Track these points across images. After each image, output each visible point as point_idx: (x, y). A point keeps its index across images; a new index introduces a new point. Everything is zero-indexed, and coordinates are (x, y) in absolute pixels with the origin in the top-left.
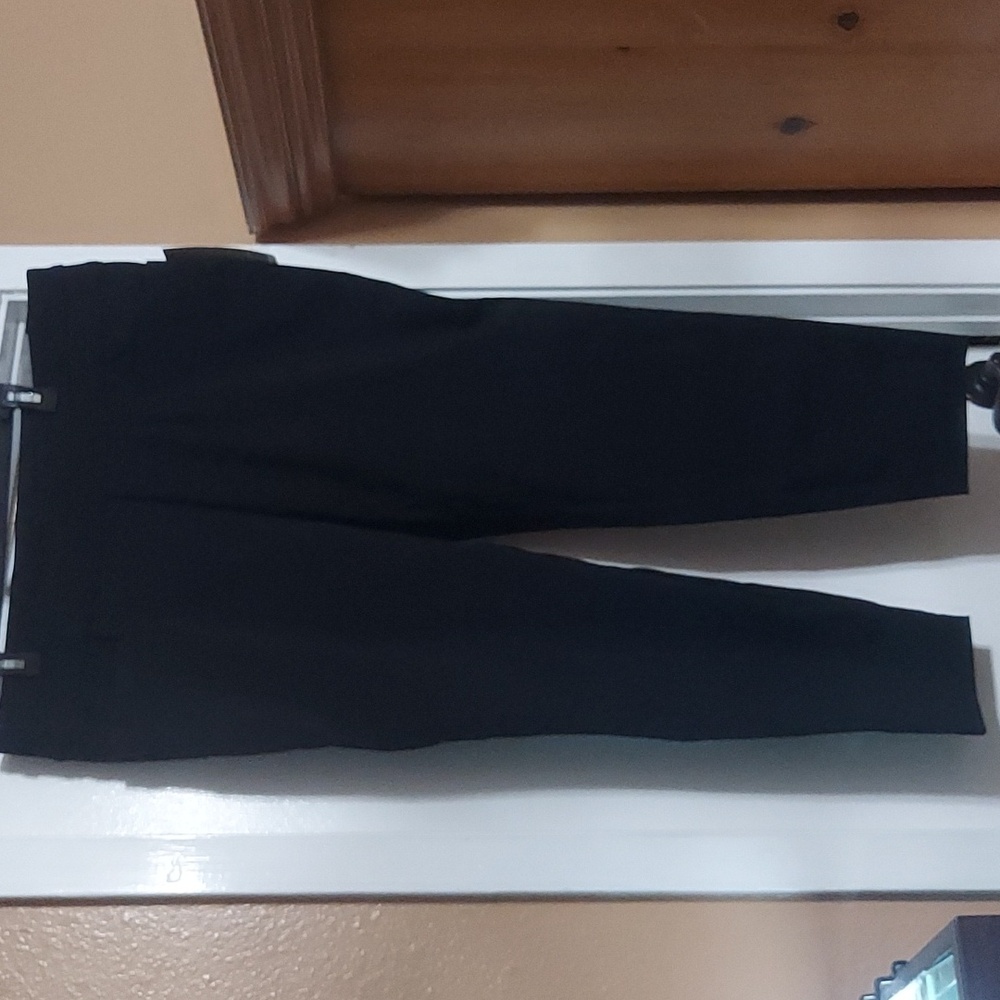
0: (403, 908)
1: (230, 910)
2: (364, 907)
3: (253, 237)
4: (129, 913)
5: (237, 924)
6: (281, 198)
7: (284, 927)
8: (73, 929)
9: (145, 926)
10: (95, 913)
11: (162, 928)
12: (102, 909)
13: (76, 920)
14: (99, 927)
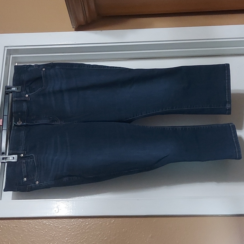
0: (120, 219)
1: (73, 220)
2: (109, 219)
3: (74, 29)
4: (45, 221)
5: (74, 224)
6: (81, 18)
7: (88, 225)
8: (30, 226)
9: (49, 225)
10: (36, 221)
11: (54, 225)
12: (37, 220)
13: (30, 223)
14: (37, 225)
